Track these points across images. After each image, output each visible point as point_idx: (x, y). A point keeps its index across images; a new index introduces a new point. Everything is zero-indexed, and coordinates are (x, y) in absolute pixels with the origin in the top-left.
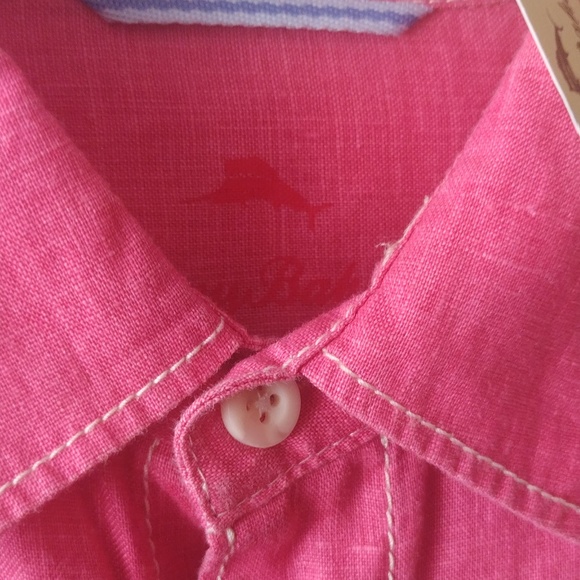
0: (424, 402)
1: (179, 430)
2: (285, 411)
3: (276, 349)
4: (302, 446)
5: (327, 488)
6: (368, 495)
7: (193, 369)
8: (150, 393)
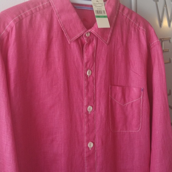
0: (98, 33)
1: (84, 35)
2: (89, 34)
3: (89, 30)
4: (90, 37)
5: (91, 40)
6: (93, 41)
7: (84, 31)
8: (82, 32)
